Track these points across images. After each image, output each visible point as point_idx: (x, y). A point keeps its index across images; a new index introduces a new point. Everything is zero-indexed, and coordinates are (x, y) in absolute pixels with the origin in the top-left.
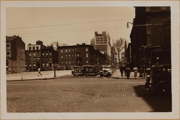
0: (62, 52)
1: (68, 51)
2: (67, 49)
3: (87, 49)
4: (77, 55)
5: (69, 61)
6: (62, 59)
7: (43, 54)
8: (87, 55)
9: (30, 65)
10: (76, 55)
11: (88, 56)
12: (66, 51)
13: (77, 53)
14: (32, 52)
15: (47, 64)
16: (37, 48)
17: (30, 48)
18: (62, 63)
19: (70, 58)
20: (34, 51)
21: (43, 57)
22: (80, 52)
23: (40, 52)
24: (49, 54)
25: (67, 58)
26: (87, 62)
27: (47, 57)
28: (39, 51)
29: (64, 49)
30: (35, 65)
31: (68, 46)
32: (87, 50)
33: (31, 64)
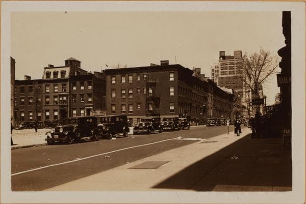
0: (114, 82)
1: (127, 80)
2: (124, 76)
3: (172, 75)
4: (148, 91)
5: (129, 104)
6: (113, 100)
7: (75, 88)
8: (172, 90)
9: (48, 114)
10: (145, 90)
11: (175, 92)
12: (124, 81)
13: (149, 85)
14: (52, 85)
15: (82, 112)
16: (63, 73)
17: (48, 74)
18: (114, 108)
19: (131, 96)
20: (56, 82)
21: (75, 96)
22: (155, 83)
23: (68, 83)
24: (86, 88)
25: (124, 97)
26: (172, 108)
27: (82, 95)
28: (66, 80)
29: (118, 76)
30: (56, 114)
31: (127, 67)
32: (172, 79)
33: (48, 111)
